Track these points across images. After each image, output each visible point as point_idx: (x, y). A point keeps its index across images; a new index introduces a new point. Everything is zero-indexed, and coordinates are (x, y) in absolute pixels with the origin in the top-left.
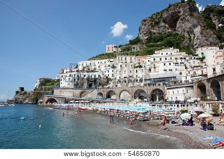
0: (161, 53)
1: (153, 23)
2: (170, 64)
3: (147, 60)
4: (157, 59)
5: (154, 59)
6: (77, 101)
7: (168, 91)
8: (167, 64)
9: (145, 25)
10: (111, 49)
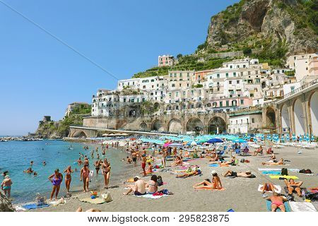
0: (229, 65)
1: (228, 20)
2: (238, 82)
3: (209, 77)
4: (223, 76)
5: (218, 75)
6: (112, 134)
7: (231, 120)
8: (234, 82)
9: (216, 23)
10: (164, 60)
